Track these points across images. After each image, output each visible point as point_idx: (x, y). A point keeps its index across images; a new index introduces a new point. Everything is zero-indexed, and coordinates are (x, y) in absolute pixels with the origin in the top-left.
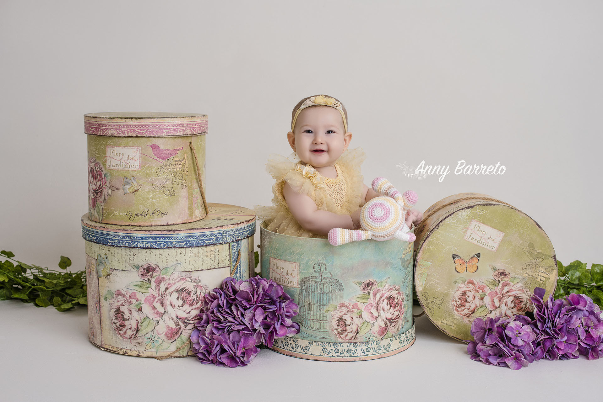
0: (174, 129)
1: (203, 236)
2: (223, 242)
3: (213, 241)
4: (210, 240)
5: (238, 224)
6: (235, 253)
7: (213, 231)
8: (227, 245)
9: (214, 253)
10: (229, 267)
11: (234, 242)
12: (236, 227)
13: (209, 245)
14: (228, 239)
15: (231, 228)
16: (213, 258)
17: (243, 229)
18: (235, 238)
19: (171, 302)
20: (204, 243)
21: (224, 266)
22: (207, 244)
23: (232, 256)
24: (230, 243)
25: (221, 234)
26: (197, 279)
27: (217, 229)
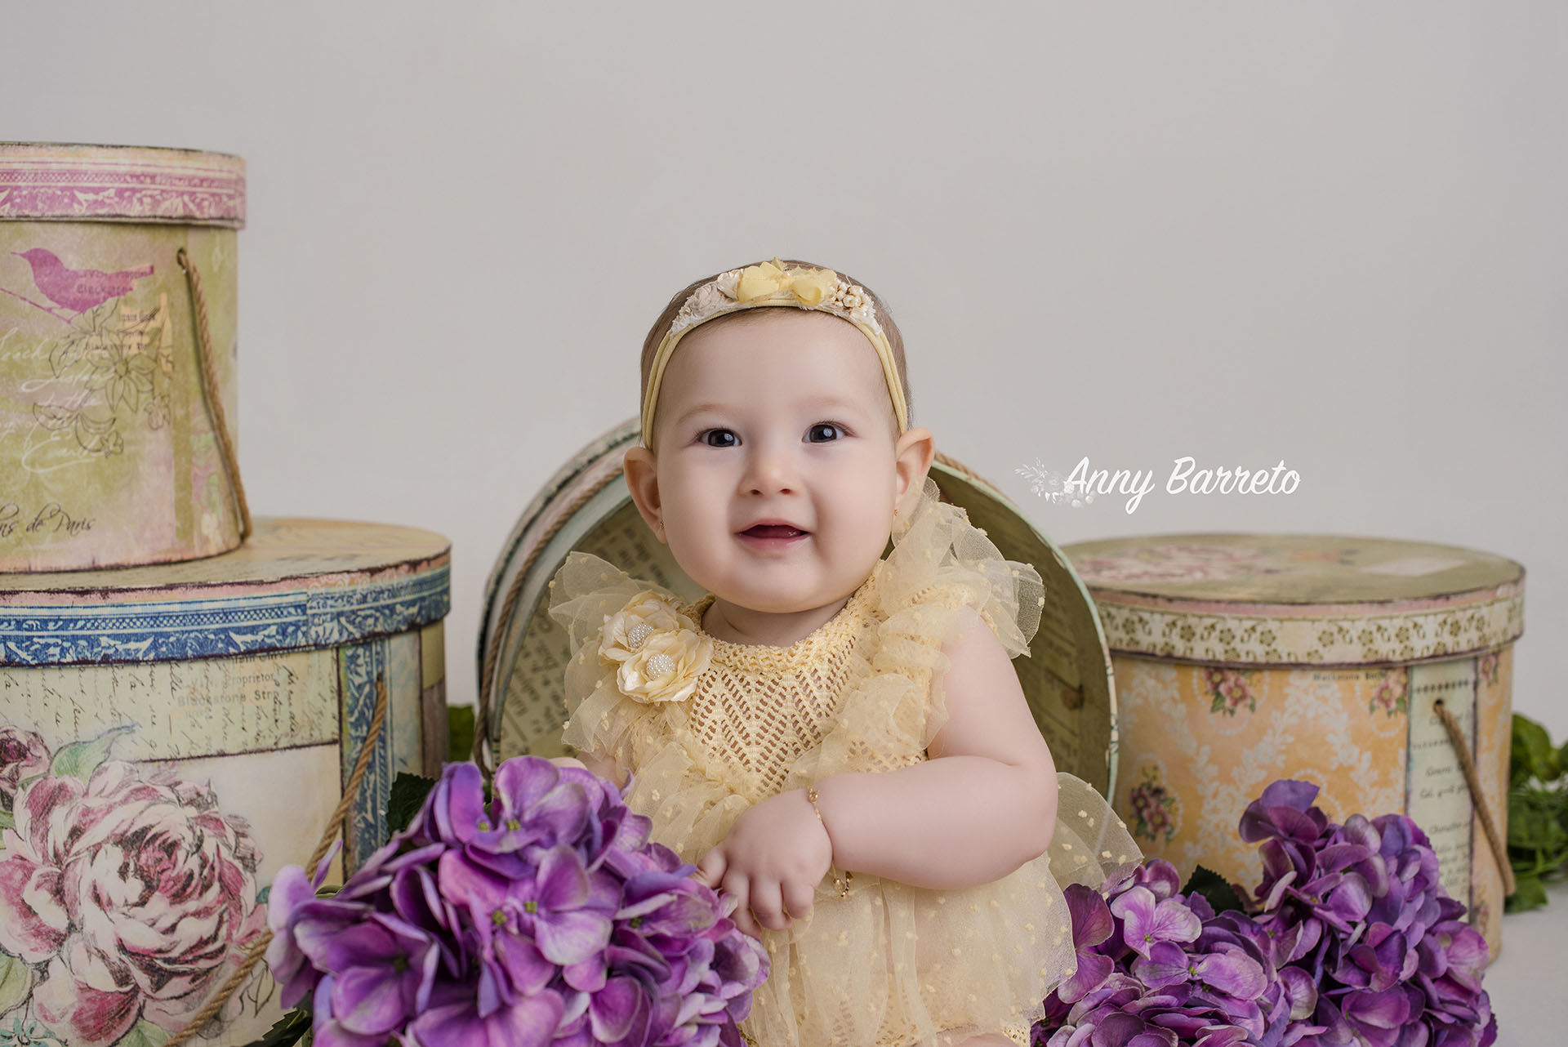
0: (120, 193)
1: (226, 613)
2: (311, 642)
3: (269, 637)
4: (253, 630)
5: (373, 571)
6: (360, 687)
7: (268, 598)
8: (328, 656)
9: (270, 686)
10: (334, 742)
11: (354, 643)
12: (364, 584)
13: (250, 653)
14: (331, 631)
15: (343, 584)
16: (267, 705)
17: (393, 592)
18: (360, 626)
19: (95, 888)
20: (230, 642)
21: (317, 736)
22: (243, 648)
23: (347, 700)
24: (338, 647)
25: (302, 607)
26: (204, 791)
27: (284, 588)
